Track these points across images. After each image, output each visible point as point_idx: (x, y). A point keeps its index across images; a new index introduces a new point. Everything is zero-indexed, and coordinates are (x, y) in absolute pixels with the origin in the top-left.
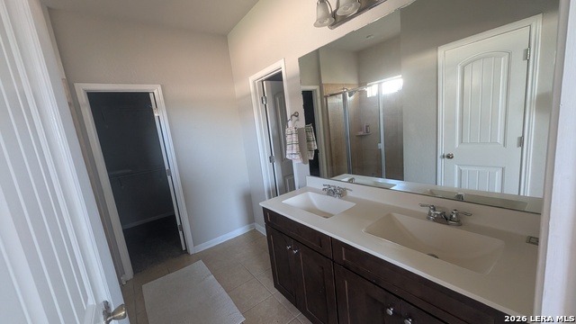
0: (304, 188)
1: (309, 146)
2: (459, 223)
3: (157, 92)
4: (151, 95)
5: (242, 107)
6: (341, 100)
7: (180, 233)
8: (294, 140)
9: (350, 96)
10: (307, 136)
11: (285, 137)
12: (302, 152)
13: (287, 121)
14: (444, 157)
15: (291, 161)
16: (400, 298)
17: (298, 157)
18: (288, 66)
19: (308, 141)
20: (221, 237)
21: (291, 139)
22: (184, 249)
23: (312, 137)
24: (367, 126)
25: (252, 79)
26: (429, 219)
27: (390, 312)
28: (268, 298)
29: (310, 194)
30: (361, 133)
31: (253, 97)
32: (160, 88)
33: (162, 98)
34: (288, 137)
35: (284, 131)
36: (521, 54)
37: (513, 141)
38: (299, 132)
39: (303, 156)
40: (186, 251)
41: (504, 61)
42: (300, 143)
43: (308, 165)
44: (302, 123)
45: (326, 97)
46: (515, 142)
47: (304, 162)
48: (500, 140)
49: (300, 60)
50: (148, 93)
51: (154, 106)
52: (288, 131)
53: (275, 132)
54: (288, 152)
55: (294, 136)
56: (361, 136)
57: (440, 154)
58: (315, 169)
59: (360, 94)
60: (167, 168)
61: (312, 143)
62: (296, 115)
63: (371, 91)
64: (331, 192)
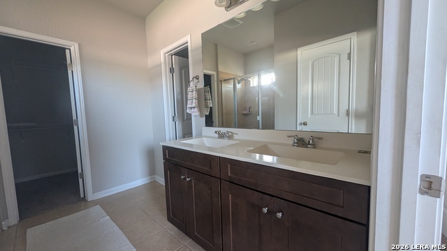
0: (200, 135)
1: (206, 103)
2: (314, 146)
3: (74, 50)
4: (67, 51)
5: (152, 76)
6: (232, 86)
7: (80, 180)
8: (194, 95)
9: (239, 83)
10: (205, 96)
11: (187, 94)
12: (199, 106)
13: (189, 82)
14: (301, 124)
15: (191, 114)
16: (273, 196)
17: (196, 110)
18: (193, 40)
19: (206, 99)
20: (121, 186)
21: (192, 95)
22: (82, 196)
23: (209, 96)
24: (250, 108)
25: (162, 52)
26: (294, 146)
27: (265, 210)
28: (161, 232)
29: (204, 138)
30: (246, 112)
31: (163, 66)
32: (77, 46)
33: (78, 55)
34: (190, 93)
35: (186, 90)
36: (346, 56)
37: (343, 112)
38: (198, 91)
39: (200, 110)
40: (84, 199)
41: (337, 59)
42: (199, 99)
43: (204, 118)
44: (201, 84)
45: (221, 81)
46: (345, 112)
47: (201, 116)
48: (335, 112)
49: (203, 35)
50: (64, 49)
51: (69, 62)
52: (190, 89)
53: (179, 97)
54: (188, 106)
55: (194, 92)
56: (246, 115)
57: (298, 123)
58: (209, 122)
59: (246, 83)
60: (74, 118)
61: (209, 101)
62: (197, 78)
63: (254, 82)
64: (221, 136)
